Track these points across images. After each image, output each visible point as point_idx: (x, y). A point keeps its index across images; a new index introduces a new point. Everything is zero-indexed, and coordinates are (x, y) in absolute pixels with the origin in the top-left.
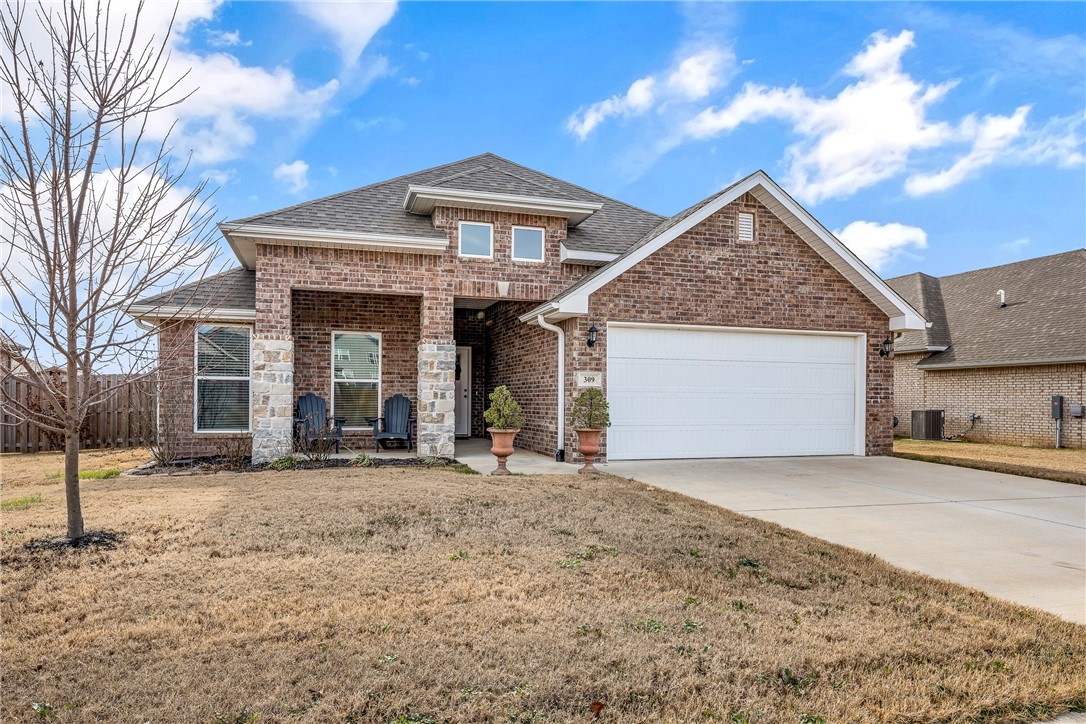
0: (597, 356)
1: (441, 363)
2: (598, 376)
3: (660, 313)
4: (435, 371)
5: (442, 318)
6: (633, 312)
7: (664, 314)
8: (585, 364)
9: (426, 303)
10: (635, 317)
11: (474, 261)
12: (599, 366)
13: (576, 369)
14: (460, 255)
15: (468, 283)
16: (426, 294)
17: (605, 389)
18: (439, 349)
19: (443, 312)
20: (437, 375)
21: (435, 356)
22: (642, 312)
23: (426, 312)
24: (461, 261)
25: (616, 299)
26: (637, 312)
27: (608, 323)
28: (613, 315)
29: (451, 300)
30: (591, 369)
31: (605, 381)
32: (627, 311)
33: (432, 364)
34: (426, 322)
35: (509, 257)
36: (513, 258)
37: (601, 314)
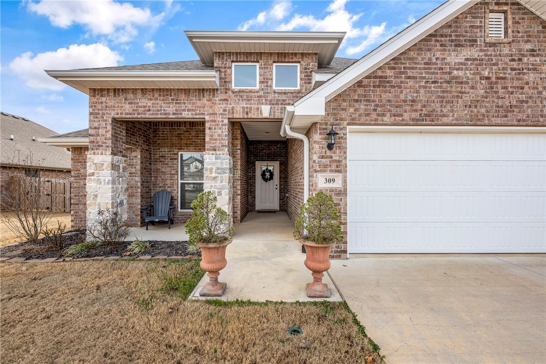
0: (337, 158)
1: (218, 169)
2: (339, 178)
3: (402, 115)
4: (214, 175)
5: (219, 135)
6: (374, 116)
7: (406, 116)
8: (326, 166)
9: (207, 125)
10: (376, 120)
11: (243, 91)
12: (340, 167)
13: (316, 171)
14: (233, 87)
15: (239, 109)
16: (207, 118)
17: (345, 190)
18: (216, 159)
19: (220, 131)
20: (215, 178)
21: (213, 164)
22: (383, 115)
23: (207, 131)
24: (233, 92)
25: (357, 105)
26: (378, 115)
27: (348, 127)
28: (353, 119)
29: (226, 121)
30: (331, 171)
31: (345, 182)
32: (368, 115)
33: (211, 169)
34: (207, 139)
35: (271, 86)
36: (274, 88)
37: (342, 119)
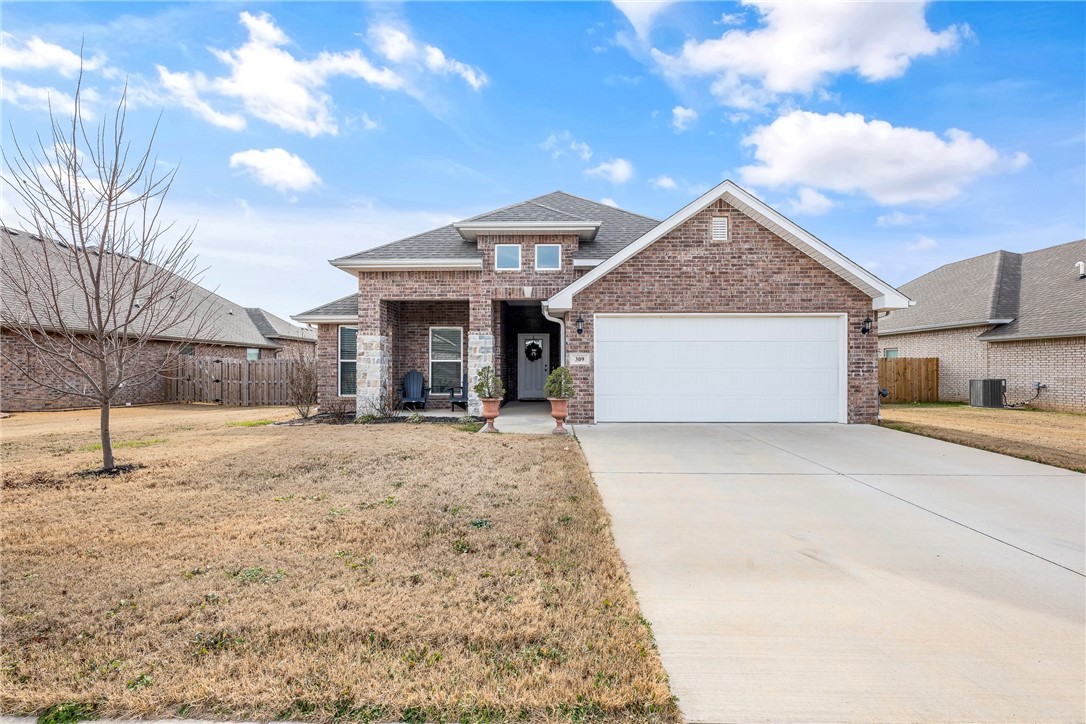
0: (586, 341)
1: (482, 348)
2: (587, 357)
3: (640, 305)
4: (478, 354)
5: (483, 316)
6: (616, 305)
7: (643, 305)
8: (576, 347)
9: (471, 306)
10: (618, 308)
11: (506, 272)
12: (588, 348)
13: (568, 352)
14: (496, 269)
15: (501, 289)
16: (471, 299)
17: (593, 367)
18: (480, 338)
19: (483, 312)
20: (479, 357)
21: (478, 343)
22: (625, 305)
23: (471, 312)
24: (496, 274)
25: (602, 296)
26: (620, 305)
27: (595, 314)
28: (599, 308)
29: (489, 302)
30: (581, 351)
31: (592, 360)
32: (611, 304)
33: (475, 349)
34: (471, 319)
35: (533, 267)
36: (537, 269)
37: (589, 308)
